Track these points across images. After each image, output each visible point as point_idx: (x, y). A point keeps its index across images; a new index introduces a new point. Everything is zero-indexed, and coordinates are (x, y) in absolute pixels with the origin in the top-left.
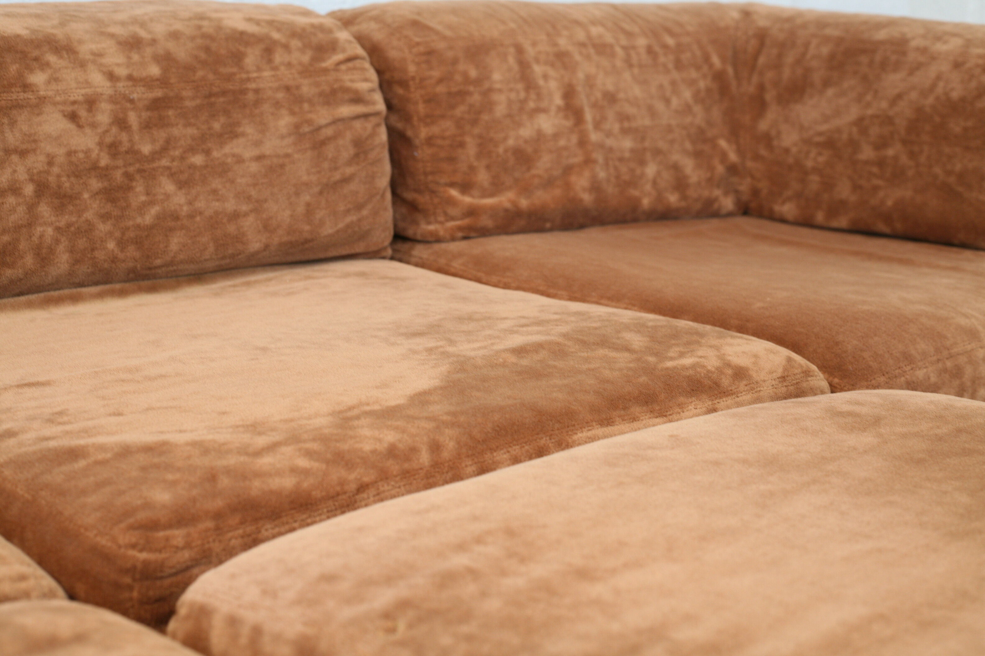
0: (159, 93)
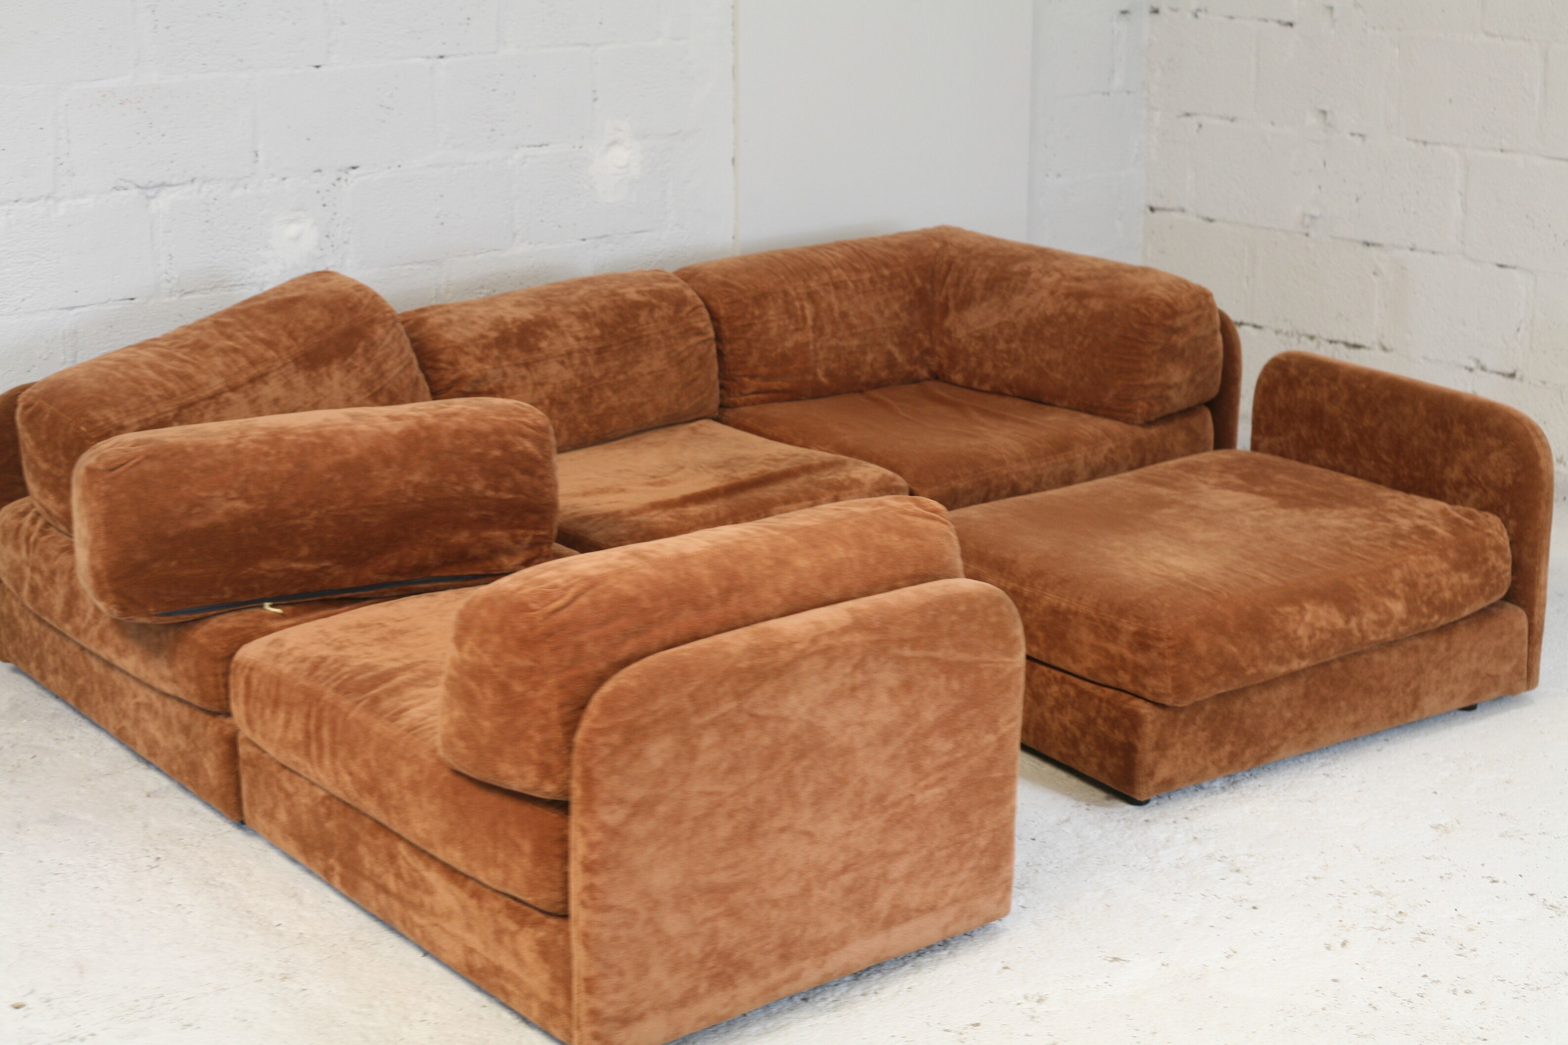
0: (601, 345)
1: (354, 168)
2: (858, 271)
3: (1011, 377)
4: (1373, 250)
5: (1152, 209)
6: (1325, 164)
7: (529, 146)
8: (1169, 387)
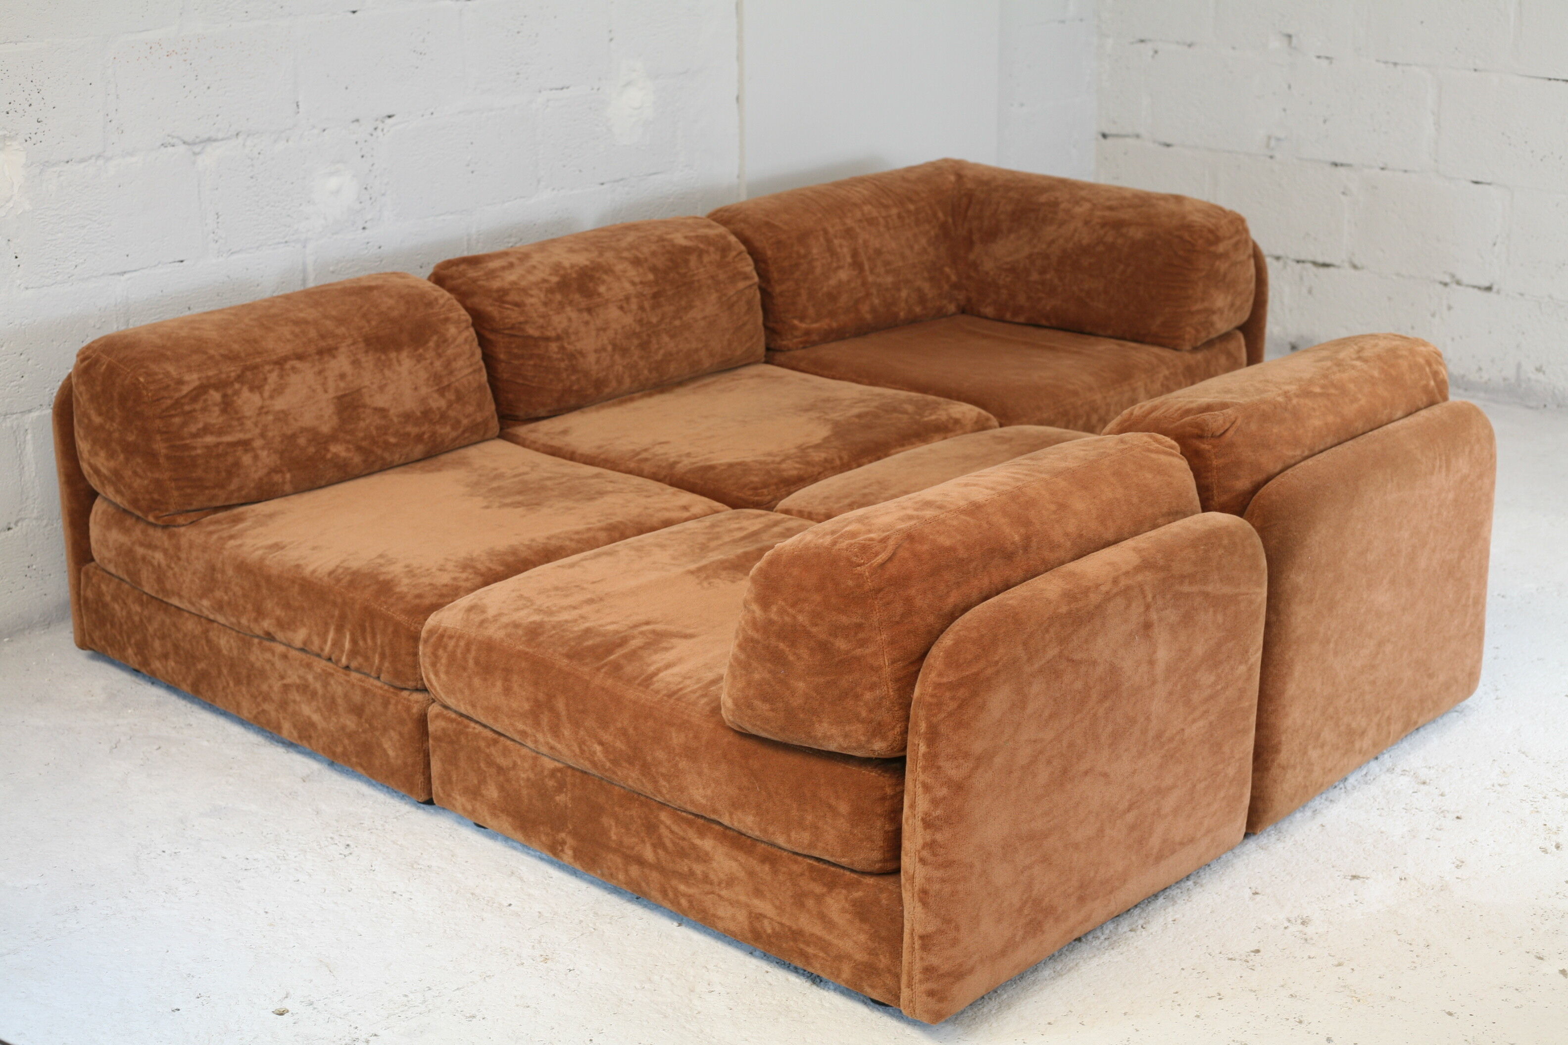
0: (655, 289)
1: (390, 117)
2: (886, 207)
3: (1048, 308)
4: (1341, 170)
5: (1104, 136)
6: (1290, 87)
7: (551, 89)
8: (1214, 312)
